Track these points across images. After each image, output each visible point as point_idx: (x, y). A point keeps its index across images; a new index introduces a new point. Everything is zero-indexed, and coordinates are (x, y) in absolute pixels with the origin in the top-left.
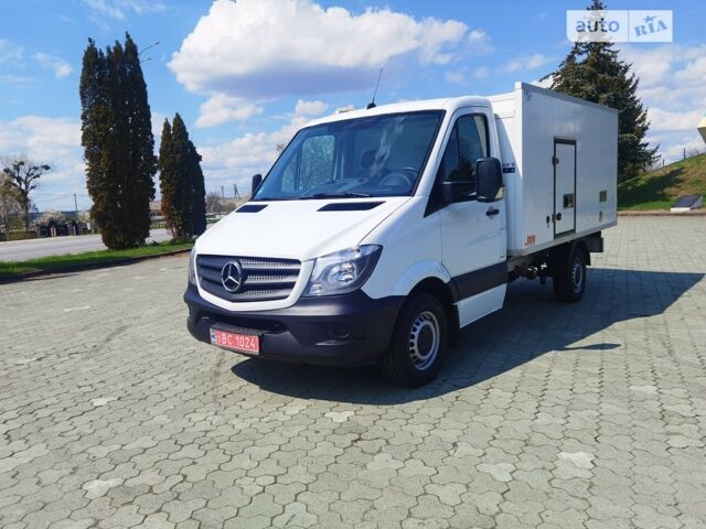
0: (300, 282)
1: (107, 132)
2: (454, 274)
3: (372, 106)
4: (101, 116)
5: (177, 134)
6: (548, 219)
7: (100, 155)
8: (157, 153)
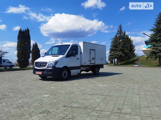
0: (47, 65)
1: (22, 45)
2: (70, 66)
3: (62, 43)
4: (21, 42)
5: (36, 46)
6: (89, 61)
7: (20, 50)
8: (31, 49)
